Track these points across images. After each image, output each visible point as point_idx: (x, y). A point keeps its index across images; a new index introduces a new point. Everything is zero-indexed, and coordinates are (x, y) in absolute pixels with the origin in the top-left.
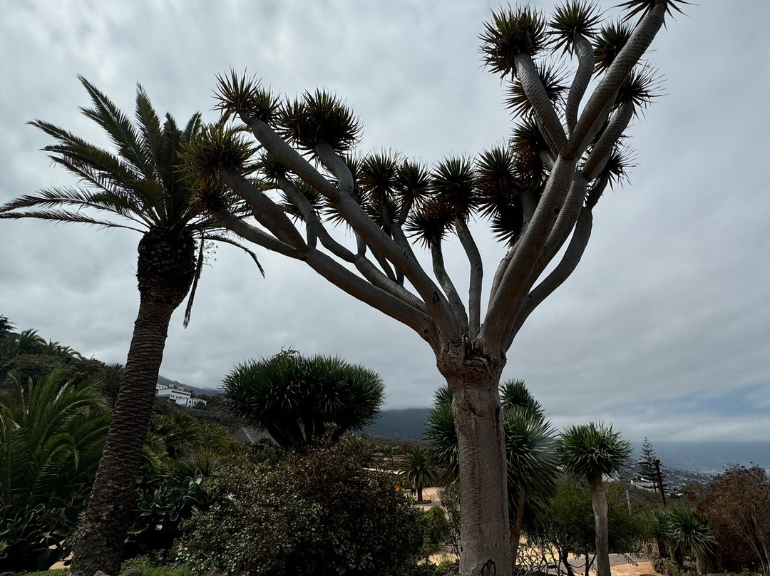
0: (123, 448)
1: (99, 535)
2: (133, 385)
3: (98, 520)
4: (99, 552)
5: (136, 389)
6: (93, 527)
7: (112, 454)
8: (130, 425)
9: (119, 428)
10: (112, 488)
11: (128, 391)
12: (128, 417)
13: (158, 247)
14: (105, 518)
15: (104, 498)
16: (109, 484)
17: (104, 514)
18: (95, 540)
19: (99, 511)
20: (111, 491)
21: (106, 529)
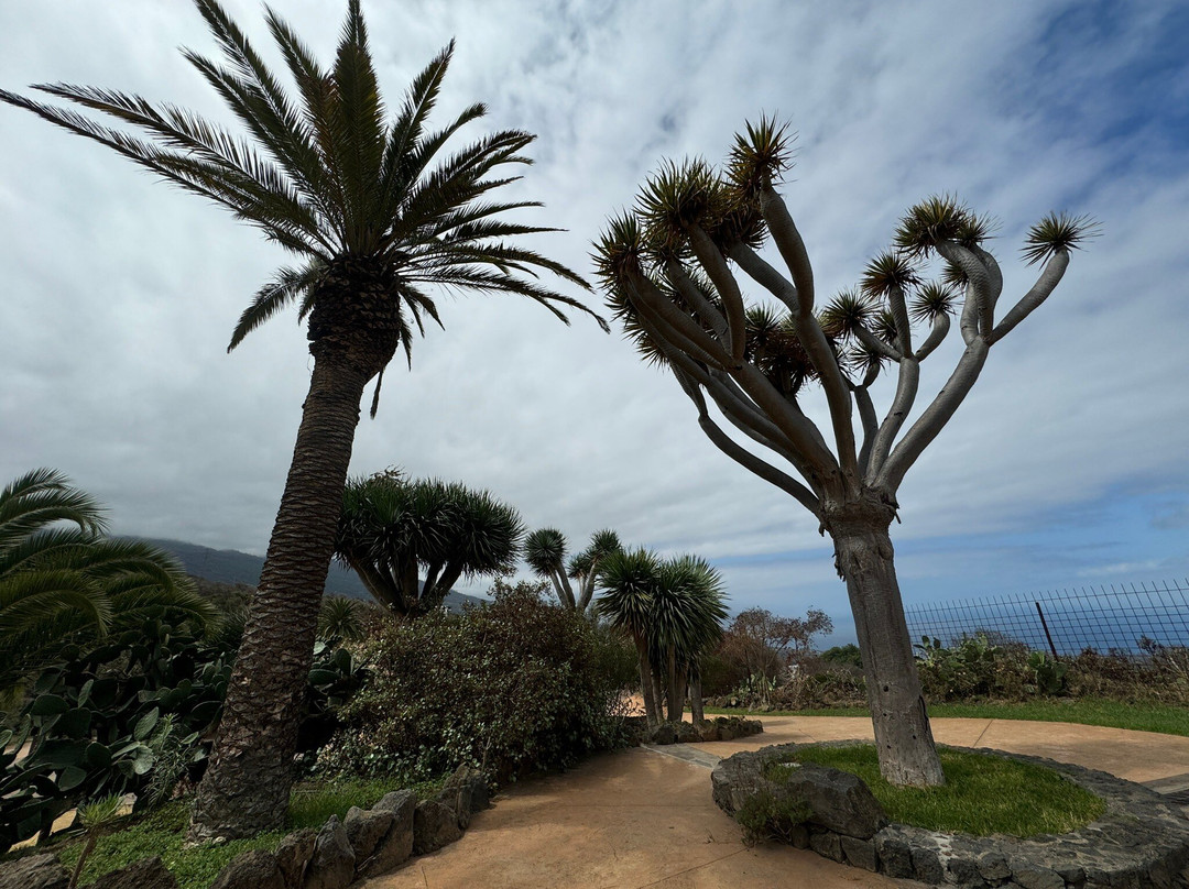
0: (306, 595)
1: (269, 747)
2: (320, 493)
3: (265, 723)
4: (269, 779)
5: (326, 501)
6: (256, 735)
7: (286, 606)
8: (317, 559)
9: (300, 563)
10: (290, 664)
11: (313, 503)
12: (314, 545)
13: (372, 289)
14: (278, 717)
15: (275, 682)
16: (284, 658)
17: (276, 710)
18: (261, 759)
19: (267, 706)
20: (288, 669)
21: (281, 736)
